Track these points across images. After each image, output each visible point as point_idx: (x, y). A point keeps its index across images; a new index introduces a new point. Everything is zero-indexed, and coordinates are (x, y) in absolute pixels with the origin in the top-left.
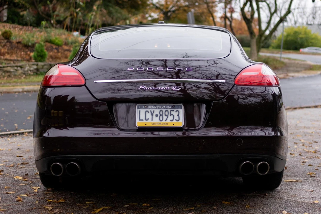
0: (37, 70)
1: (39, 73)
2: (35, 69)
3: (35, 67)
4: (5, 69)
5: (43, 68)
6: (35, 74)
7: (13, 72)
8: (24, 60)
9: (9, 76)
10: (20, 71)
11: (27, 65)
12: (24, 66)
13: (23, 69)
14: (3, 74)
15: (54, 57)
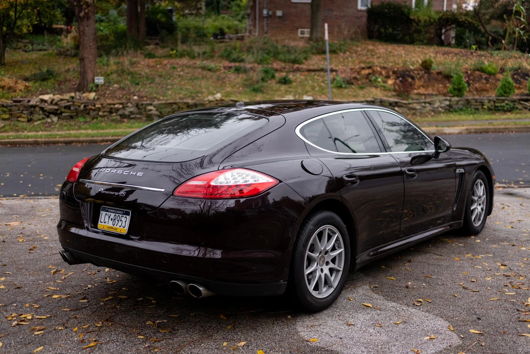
0: (450, 106)
1: (452, 110)
2: (447, 105)
3: (448, 103)
4: (411, 106)
5: (457, 104)
6: (447, 111)
7: (420, 109)
8: (440, 94)
9: (414, 114)
10: (429, 107)
11: (438, 101)
12: (433, 102)
13: (432, 106)
14: (408, 112)
15: (480, 89)
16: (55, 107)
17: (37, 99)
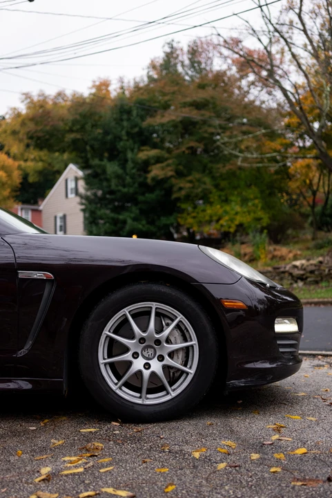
16: (302, 272)
17: (290, 265)
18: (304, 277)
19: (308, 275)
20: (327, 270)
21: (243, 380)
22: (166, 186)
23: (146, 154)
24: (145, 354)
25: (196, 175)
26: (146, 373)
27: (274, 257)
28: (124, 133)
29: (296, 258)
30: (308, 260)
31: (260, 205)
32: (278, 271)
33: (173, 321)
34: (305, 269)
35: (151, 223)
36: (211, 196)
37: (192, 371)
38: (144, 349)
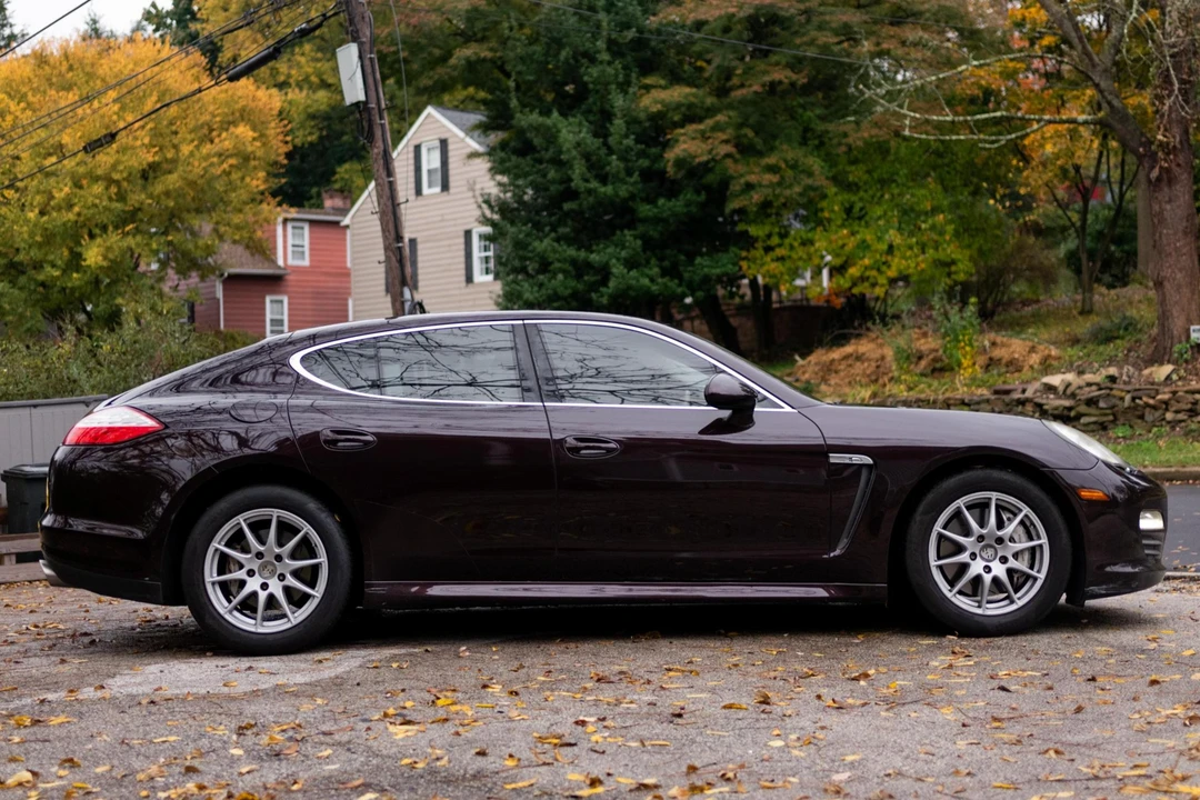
16: (1067, 403)
17: (1037, 385)
18: (1073, 414)
19: (1083, 409)
20: (1128, 398)
21: (1104, 587)
22: (710, 178)
23: (659, 96)
24: (984, 554)
25: (788, 152)
26: (988, 578)
27: (991, 363)
28: (601, 44)
29: (1047, 367)
30: (1081, 373)
31: (950, 228)
32: (1007, 398)
33: (1015, 515)
34: (1073, 395)
35: (671, 272)
36: (824, 204)
37: (1042, 576)
38: (982, 549)
